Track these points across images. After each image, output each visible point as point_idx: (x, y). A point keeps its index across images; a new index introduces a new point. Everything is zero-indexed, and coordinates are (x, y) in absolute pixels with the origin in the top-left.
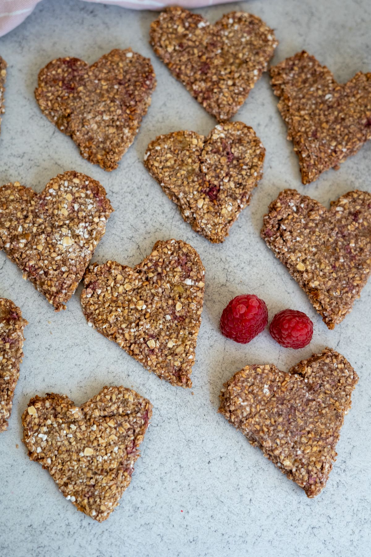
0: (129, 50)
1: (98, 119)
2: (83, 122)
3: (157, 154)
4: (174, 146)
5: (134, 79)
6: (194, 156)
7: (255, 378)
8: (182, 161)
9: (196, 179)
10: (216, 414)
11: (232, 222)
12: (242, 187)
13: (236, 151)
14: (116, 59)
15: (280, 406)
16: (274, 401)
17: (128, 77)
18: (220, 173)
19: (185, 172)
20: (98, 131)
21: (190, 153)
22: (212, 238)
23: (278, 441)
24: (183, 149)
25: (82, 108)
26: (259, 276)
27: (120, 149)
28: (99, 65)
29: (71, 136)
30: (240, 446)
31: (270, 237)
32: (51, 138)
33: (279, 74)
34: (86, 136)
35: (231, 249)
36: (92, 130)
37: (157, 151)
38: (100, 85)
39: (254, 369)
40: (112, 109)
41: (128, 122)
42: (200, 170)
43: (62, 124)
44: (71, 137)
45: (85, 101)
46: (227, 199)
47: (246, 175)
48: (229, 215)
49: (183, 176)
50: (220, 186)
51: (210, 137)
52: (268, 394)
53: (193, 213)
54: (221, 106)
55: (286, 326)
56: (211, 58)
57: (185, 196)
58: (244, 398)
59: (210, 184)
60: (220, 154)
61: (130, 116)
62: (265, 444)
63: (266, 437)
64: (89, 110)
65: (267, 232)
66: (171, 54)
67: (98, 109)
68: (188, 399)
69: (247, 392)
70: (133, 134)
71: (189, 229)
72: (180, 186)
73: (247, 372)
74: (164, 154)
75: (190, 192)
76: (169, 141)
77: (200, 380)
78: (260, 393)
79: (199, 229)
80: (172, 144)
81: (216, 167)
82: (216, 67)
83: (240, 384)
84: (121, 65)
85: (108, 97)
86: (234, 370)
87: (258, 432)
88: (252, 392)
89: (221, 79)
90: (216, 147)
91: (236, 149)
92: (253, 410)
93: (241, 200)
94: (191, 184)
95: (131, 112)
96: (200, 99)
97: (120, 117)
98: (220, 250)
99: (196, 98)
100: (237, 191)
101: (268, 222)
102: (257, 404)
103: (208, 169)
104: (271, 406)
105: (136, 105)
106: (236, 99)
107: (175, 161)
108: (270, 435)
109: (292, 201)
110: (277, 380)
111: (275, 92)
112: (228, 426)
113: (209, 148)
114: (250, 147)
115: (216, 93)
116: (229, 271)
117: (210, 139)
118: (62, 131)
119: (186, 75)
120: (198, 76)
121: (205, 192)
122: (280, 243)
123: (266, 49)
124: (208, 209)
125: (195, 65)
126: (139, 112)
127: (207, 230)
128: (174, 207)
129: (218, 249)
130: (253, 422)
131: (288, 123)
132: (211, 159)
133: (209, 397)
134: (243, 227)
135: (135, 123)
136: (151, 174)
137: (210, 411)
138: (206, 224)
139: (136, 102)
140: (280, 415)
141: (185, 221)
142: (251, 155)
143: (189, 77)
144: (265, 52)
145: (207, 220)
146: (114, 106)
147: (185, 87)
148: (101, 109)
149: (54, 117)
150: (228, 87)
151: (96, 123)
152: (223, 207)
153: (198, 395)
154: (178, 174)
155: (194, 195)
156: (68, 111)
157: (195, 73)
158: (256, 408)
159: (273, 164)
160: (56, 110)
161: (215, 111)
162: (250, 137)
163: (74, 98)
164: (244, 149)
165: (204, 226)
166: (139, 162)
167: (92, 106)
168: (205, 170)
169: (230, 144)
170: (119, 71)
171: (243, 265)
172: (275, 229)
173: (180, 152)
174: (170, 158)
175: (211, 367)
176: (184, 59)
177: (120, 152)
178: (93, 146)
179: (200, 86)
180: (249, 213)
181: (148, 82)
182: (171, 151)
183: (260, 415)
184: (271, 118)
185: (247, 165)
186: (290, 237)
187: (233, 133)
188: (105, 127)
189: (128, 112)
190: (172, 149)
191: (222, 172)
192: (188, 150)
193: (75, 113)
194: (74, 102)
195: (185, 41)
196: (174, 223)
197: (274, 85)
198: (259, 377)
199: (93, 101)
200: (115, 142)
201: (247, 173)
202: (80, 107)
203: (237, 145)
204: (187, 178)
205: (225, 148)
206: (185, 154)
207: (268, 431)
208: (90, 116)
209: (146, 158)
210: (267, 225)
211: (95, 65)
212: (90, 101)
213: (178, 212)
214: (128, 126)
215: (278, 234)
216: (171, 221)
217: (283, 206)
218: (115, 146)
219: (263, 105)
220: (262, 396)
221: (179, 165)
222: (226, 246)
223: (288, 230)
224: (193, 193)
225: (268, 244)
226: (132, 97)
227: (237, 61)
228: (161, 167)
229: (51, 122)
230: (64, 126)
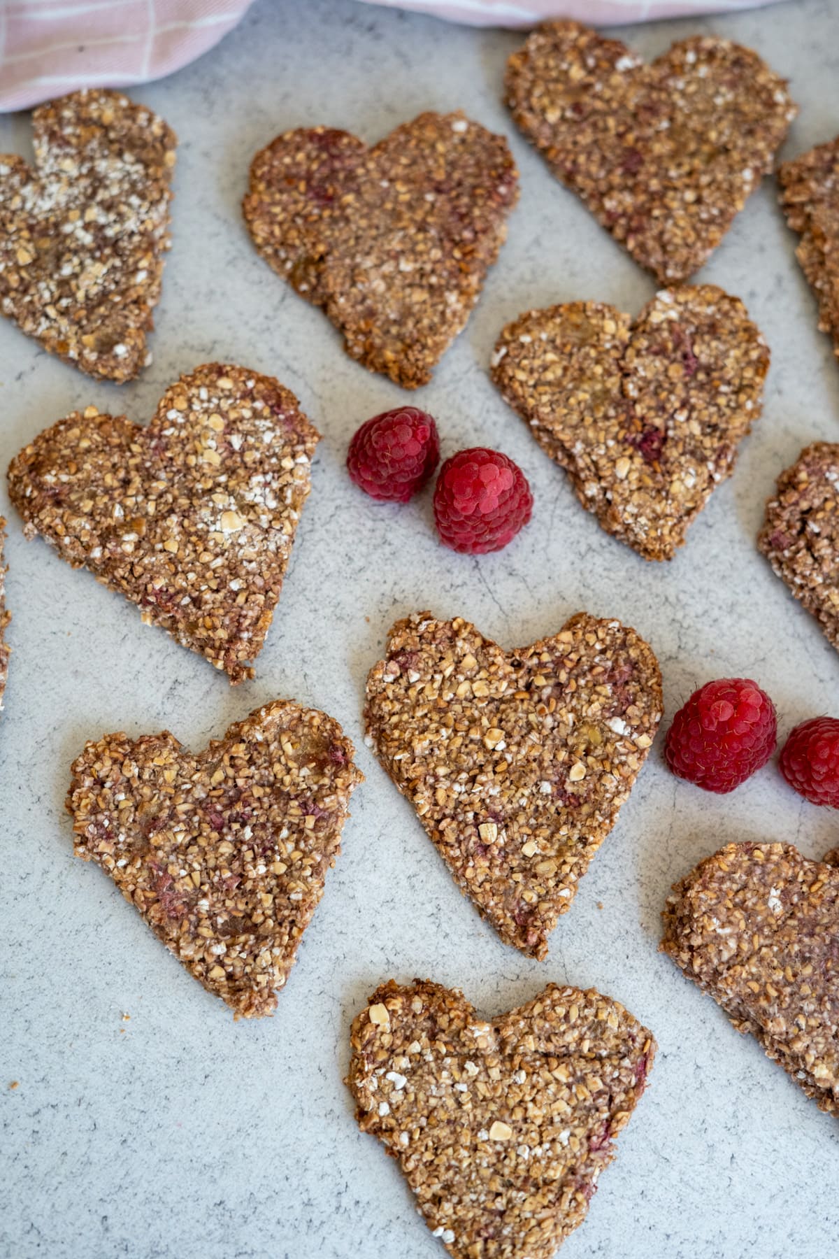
0: (459, 116)
1: (388, 268)
2: (354, 275)
3: (524, 353)
4: (563, 336)
5: (469, 181)
6: (609, 361)
7: (749, 873)
8: (581, 370)
9: (612, 412)
10: (654, 955)
11: (694, 514)
12: (718, 434)
13: (703, 352)
14: (430, 134)
15: (806, 940)
16: (794, 927)
17: (457, 175)
18: (668, 400)
19: (587, 396)
20: (388, 295)
21: (600, 353)
22: (650, 547)
23: (802, 1021)
24: (582, 343)
25: (352, 242)
26: (753, 640)
27: (438, 338)
28: (392, 146)
29: (324, 306)
30: (709, 1030)
31: (782, 550)
32: (276, 309)
33: (801, 180)
34: (360, 308)
35: (689, 576)
36: (374, 292)
37: (522, 346)
38: (393, 193)
39: (746, 852)
40: (421, 247)
41: (456, 277)
42: (623, 391)
43: (305, 278)
44: (324, 308)
45: (359, 228)
46: (683, 459)
47: (728, 406)
48: (689, 497)
49: (582, 405)
50: (667, 429)
51: (643, 317)
52: (779, 910)
53: (605, 490)
54: (670, 248)
55: (825, 754)
56: (646, 140)
57: (588, 450)
58: (723, 918)
59: (644, 425)
60: (668, 358)
61: (463, 265)
62: (770, 1026)
63: (773, 1010)
64: (366, 248)
65: (776, 539)
66: (555, 130)
67: (387, 247)
68: (589, 918)
69: (730, 906)
70: (467, 306)
71: (593, 526)
72: (575, 427)
73: (732, 857)
74: (539, 353)
75: (598, 442)
76: (550, 325)
77: (617, 874)
78: (760, 907)
79: (617, 527)
80: (558, 330)
81: (657, 387)
82: (658, 159)
83: (714, 885)
84: (441, 148)
85: (412, 220)
86: (696, 854)
87: (755, 997)
88: (741, 906)
89: (668, 187)
90: (659, 340)
91: (704, 347)
92: (745, 946)
93: (717, 463)
94: (600, 424)
95: (465, 255)
96: (619, 232)
97: (438, 266)
98: (663, 577)
99: (609, 230)
100: (707, 442)
101: (778, 516)
102: (754, 934)
103: (640, 390)
104: (786, 939)
105: (475, 240)
106: (704, 234)
107: (565, 369)
108: (784, 1006)
109: (833, 468)
110: (800, 879)
111: (791, 222)
112: (681, 983)
113: (643, 343)
114: (735, 342)
115: (657, 218)
116: (685, 625)
117: (645, 322)
118: (303, 294)
119: (589, 175)
120: (617, 178)
121: (633, 443)
122: (805, 565)
123: (770, 122)
124: (640, 480)
125: (609, 155)
126: (481, 255)
127: (636, 530)
128: (559, 476)
129: (660, 574)
130: (744, 975)
131: (821, 291)
132: (647, 367)
133: (637, 915)
134: (717, 526)
135: (474, 279)
136: (506, 399)
137: (641, 948)
138: (636, 516)
139: (476, 233)
140: (805, 960)
141: (585, 508)
142: (737, 360)
143: (596, 180)
144: (767, 129)
145: (639, 506)
146: (425, 241)
147: (584, 203)
148: (396, 245)
149: (284, 261)
150: (685, 205)
151: (384, 277)
152: (675, 477)
153: (612, 910)
154: (572, 401)
155: (607, 448)
156: (321, 248)
157: (610, 172)
158: (751, 941)
159: (785, 385)
160: (293, 247)
161: (655, 259)
162: (737, 321)
163: (334, 220)
164: (722, 347)
165: (630, 521)
166: (479, 370)
167: (375, 238)
168: (633, 392)
169: (692, 335)
170: (436, 161)
171: (716, 613)
172: (794, 532)
173: (575, 350)
174: (553, 363)
175: (642, 846)
176: (585, 139)
177: (438, 347)
178: (376, 331)
179: (620, 202)
180: (731, 494)
181: (503, 190)
182: (555, 348)
183: (761, 960)
184: (779, 280)
185: (729, 383)
186: (829, 551)
187: (698, 309)
188: (403, 288)
189: (457, 254)
190: (558, 341)
191: (673, 398)
192: (594, 346)
193: (336, 254)
194: (333, 230)
195: (586, 99)
196: (558, 512)
197: (788, 206)
198: (758, 871)
199: (377, 228)
200: (426, 322)
201: (729, 401)
202: (346, 241)
203: (707, 338)
204: (592, 409)
205: (678, 344)
206: (587, 355)
207: (778, 997)
208: (369, 262)
209: (496, 360)
210: (777, 523)
211: (381, 146)
212: (370, 227)
213: (568, 488)
214: (457, 286)
215: (802, 543)
216: (551, 507)
217: (814, 479)
218: (426, 332)
219: (762, 249)
220: (765, 914)
221: (574, 379)
222: (678, 568)
223: (824, 534)
224: (605, 443)
225: (775, 566)
226: (467, 221)
227: (706, 149)
228: (531, 382)
229: (277, 274)
230: (309, 282)
